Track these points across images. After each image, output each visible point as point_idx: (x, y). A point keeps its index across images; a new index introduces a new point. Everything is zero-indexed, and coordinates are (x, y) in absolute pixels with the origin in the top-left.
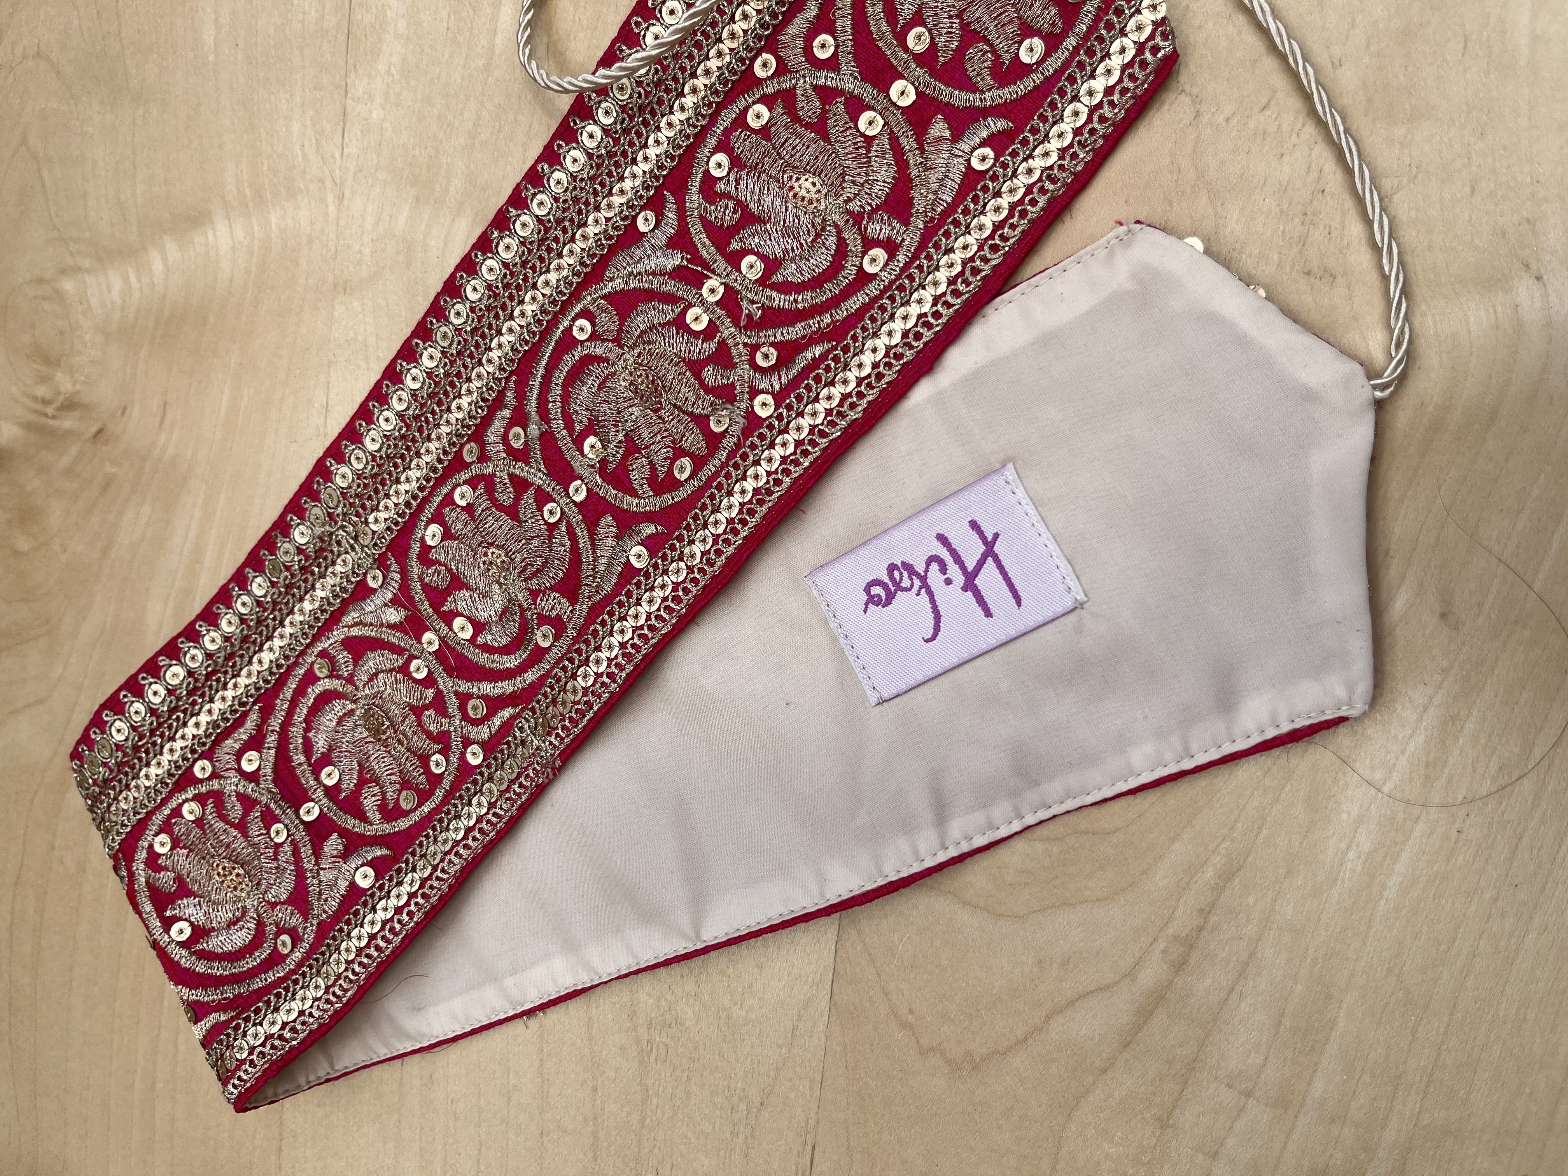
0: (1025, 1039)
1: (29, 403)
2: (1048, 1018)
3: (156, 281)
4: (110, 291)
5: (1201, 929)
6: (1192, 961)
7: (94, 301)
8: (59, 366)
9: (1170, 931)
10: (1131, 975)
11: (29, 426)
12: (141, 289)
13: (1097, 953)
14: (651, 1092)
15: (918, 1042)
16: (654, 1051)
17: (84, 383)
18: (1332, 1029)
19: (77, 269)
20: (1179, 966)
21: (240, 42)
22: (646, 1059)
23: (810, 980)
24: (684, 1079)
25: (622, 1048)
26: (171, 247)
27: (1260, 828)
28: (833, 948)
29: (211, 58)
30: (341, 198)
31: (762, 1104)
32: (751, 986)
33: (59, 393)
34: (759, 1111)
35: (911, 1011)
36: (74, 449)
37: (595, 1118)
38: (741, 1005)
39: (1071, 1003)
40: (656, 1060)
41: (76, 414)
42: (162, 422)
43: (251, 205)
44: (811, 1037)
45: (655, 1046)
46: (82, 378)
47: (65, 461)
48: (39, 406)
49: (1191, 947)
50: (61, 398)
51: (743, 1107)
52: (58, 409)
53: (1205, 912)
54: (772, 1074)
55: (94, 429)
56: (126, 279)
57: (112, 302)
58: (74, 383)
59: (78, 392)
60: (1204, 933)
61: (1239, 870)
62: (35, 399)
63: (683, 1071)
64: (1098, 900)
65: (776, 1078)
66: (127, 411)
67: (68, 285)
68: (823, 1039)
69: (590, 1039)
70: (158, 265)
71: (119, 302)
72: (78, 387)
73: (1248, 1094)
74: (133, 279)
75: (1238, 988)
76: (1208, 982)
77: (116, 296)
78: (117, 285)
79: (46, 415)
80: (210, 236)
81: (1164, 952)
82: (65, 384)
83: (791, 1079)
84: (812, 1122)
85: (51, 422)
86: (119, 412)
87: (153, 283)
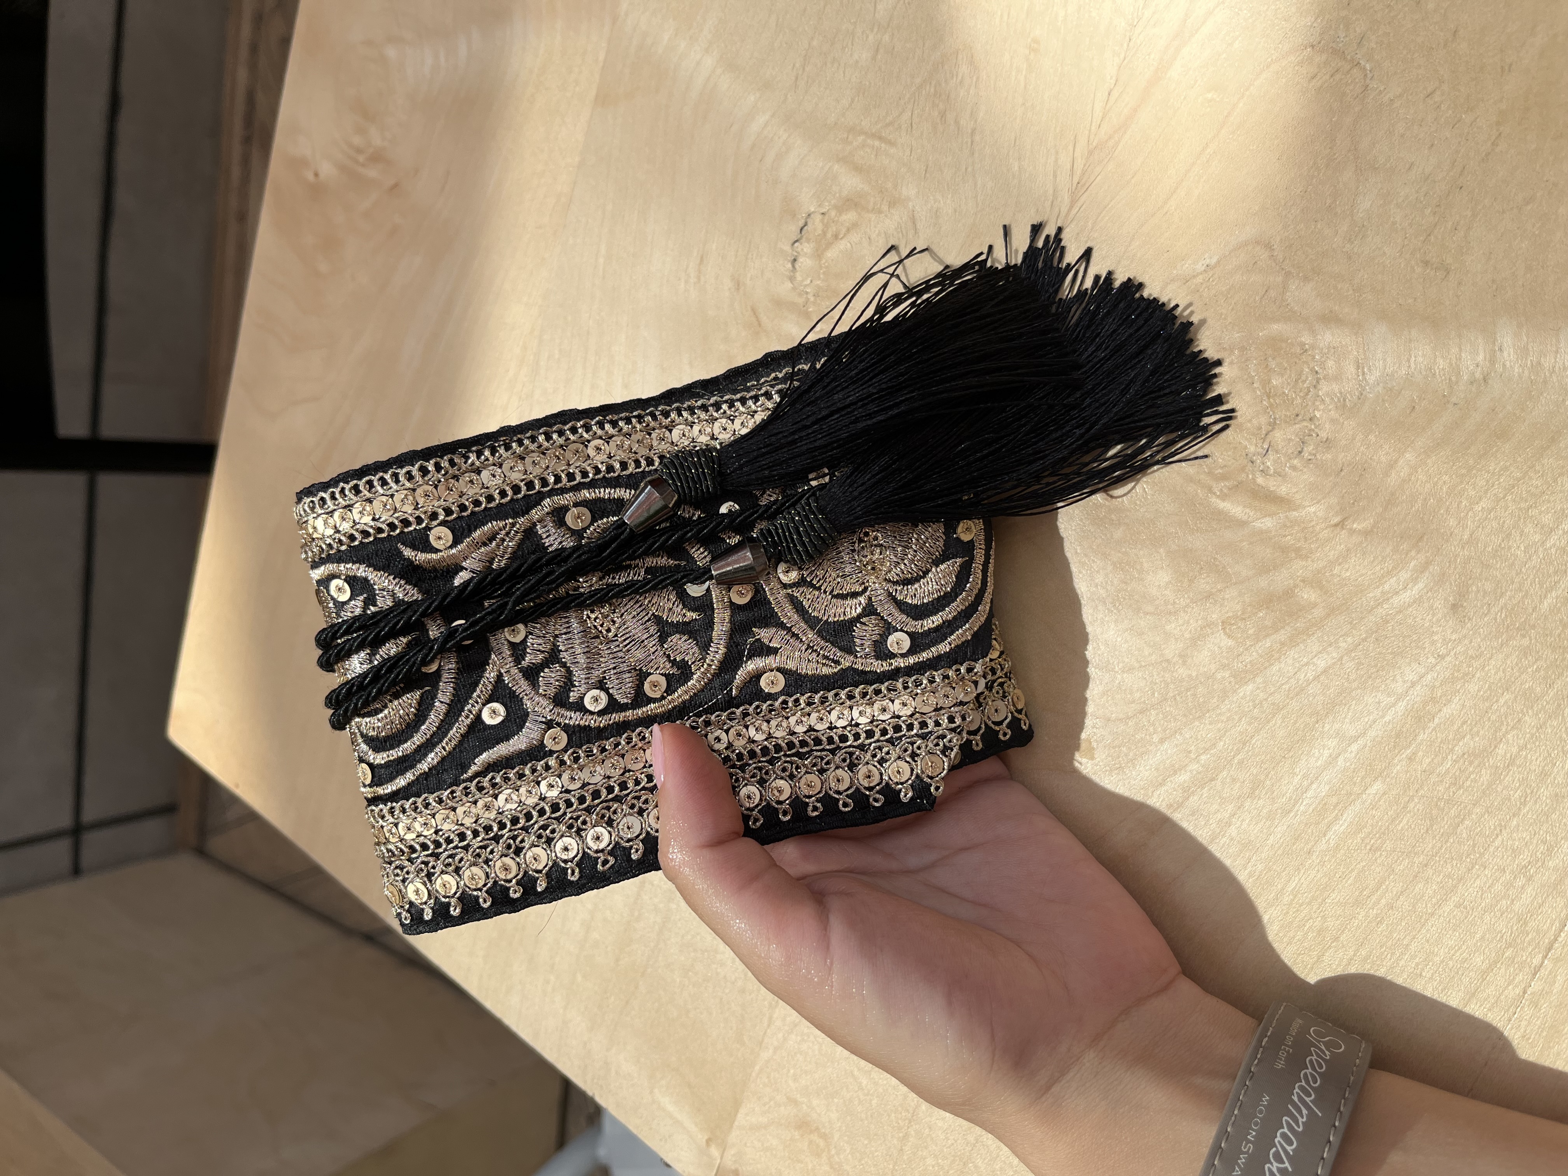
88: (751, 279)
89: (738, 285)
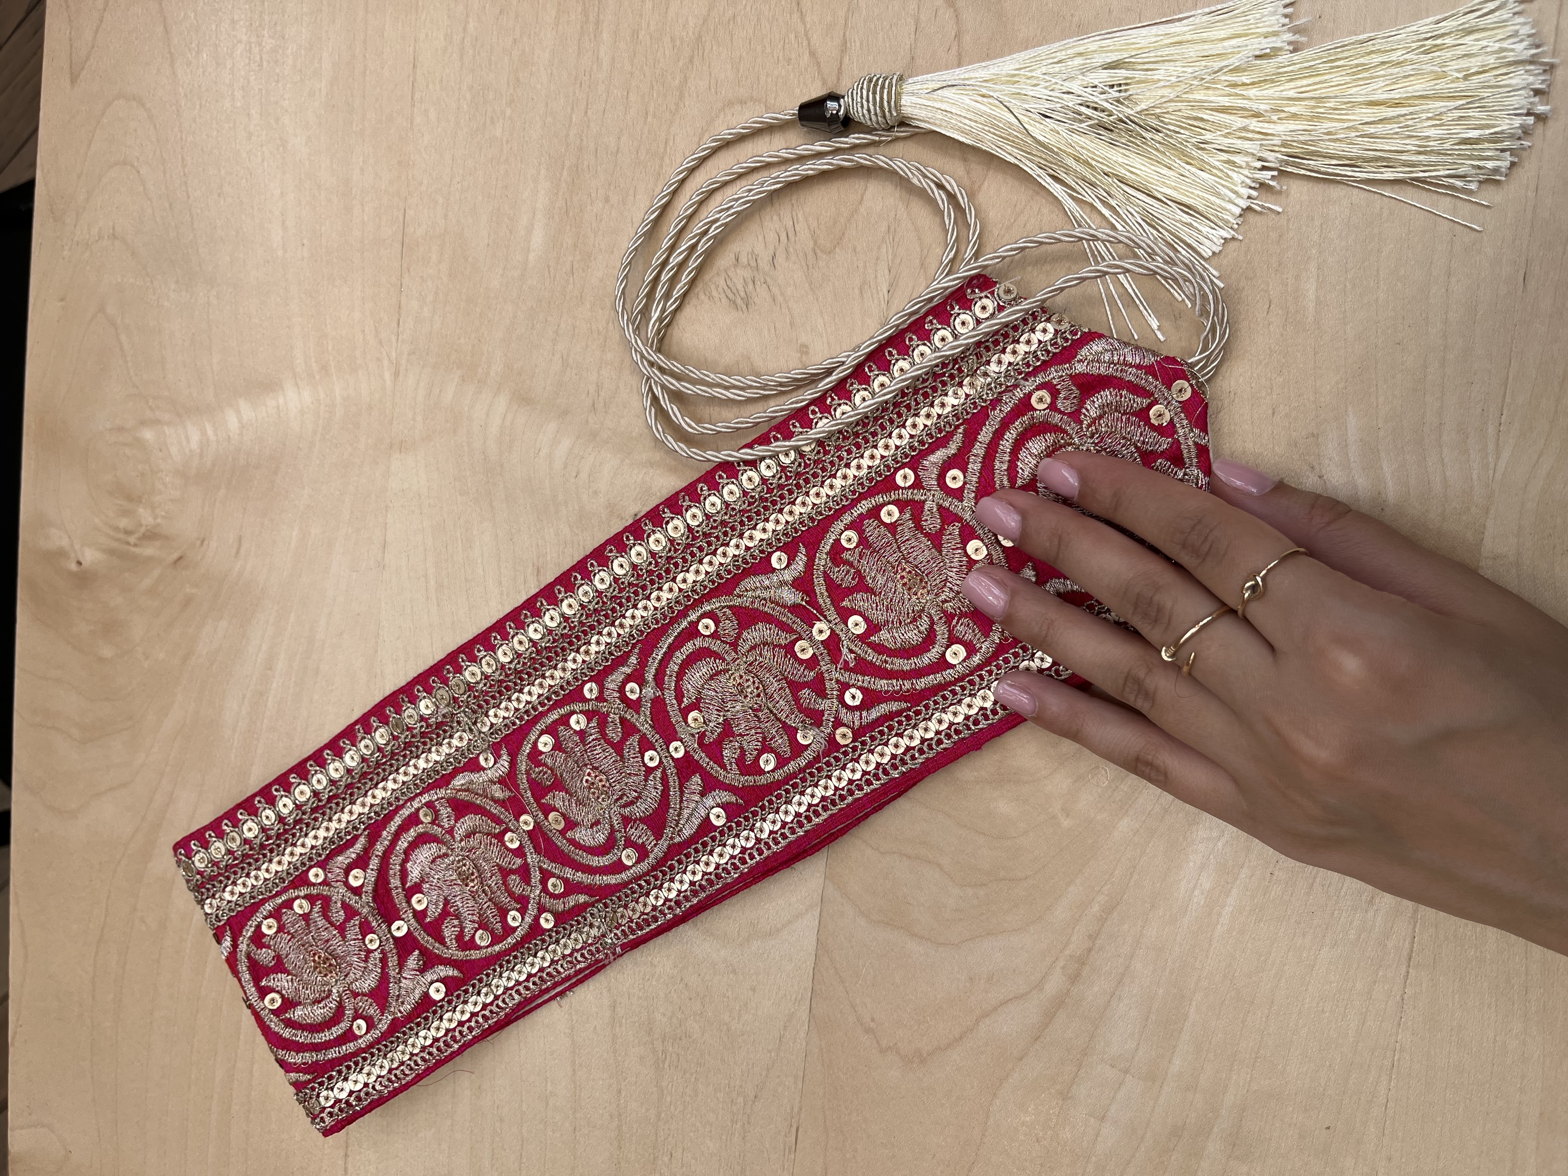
0: (961, 1038)
1: (112, 533)
2: (977, 1022)
3: (231, 435)
4: (188, 442)
5: (1090, 950)
6: (1084, 974)
7: (174, 450)
8: (141, 502)
9: (1067, 952)
10: (1039, 986)
11: (111, 552)
12: (218, 441)
13: (1014, 971)
14: (665, 1092)
15: (878, 1043)
16: (668, 1058)
17: (164, 517)
18: (1185, 1020)
19: (158, 422)
20: (1074, 978)
21: (305, 241)
22: (661, 1066)
23: (793, 997)
24: (693, 1079)
25: (642, 1058)
26: (244, 406)
27: (1131, 874)
28: (811, 973)
29: (280, 253)
30: (396, 374)
31: (756, 1097)
32: (746, 1005)
33: (141, 525)
34: (754, 1102)
35: (873, 1020)
36: (156, 572)
37: (620, 1115)
38: (739, 1020)
39: (995, 1009)
40: (669, 1066)
41: (158, 543)
42: (238, 552)
43: (317, 377)
44: (794, 1043)
45: (668, 1055)
46: (163, 513)
47: (147, 582)
48: (122, 536)
49: (1083, 963)
50: (143, 530)
51: (741, 1100)
52: (140, 539)
53: (1093, 937)
54: (764, 1074)
55: (175, 556)
56: (204, 433)
57: (191, 451)
58: (155, 518)
59: (158, 525)
60: (1093, 953)
61: (1117, 905)
62: (117, 529)
63: (691, 1074)
64: (1014, 930)
65: (767, 1076)
66: (206, 542)
67: (148, 435)
68: (804, 1044)
69: (615, 1052)
70: (232, 421)
71: (198, 451)
72: (159, 520)
73: (1126, 1071)
74: (210, 432)
75: (1117, 993)
76: (1096, 989)
77: (194, 445)
78: (195, 438)
79: (128, 543)
80: (281, 401)
81: (1063, 968)
82: (146, 517)
83: (779, 1077)
84: (796, 1110)
85: (133, 549)
86: (198, 543)
87: (229, 437)
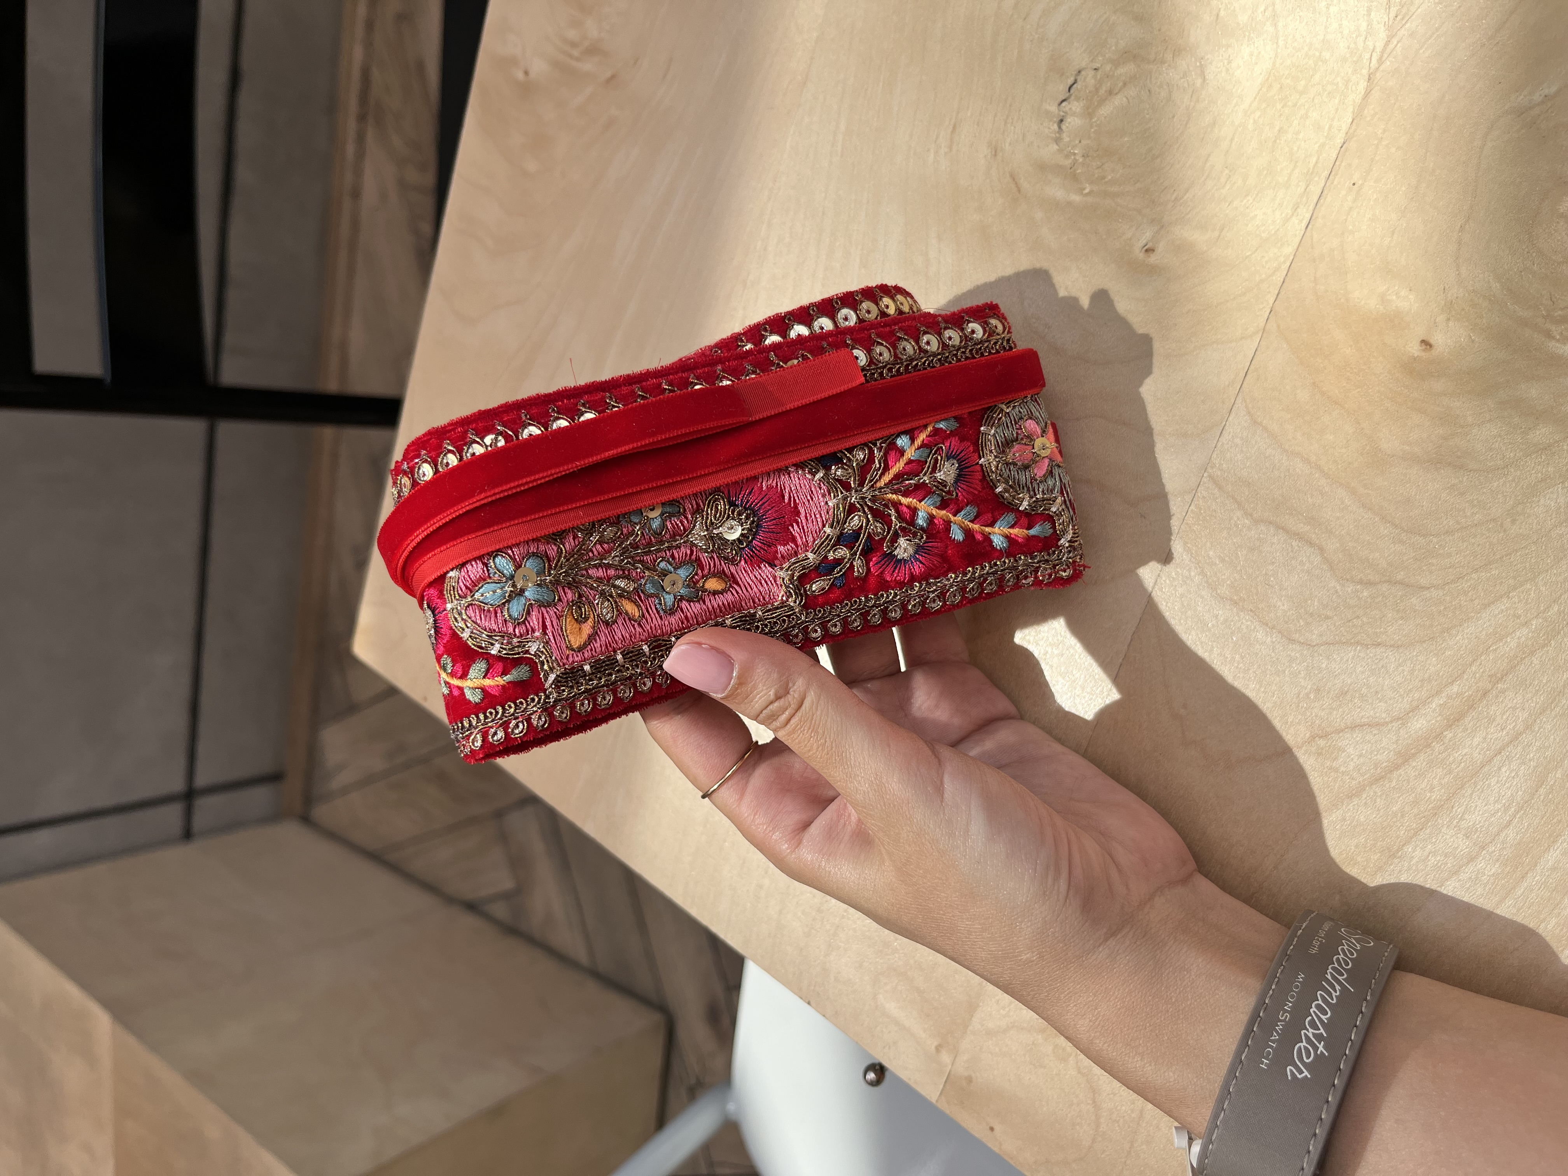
88: (1010, 144)
89: (995, 152)
